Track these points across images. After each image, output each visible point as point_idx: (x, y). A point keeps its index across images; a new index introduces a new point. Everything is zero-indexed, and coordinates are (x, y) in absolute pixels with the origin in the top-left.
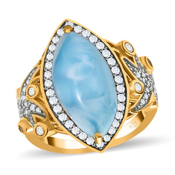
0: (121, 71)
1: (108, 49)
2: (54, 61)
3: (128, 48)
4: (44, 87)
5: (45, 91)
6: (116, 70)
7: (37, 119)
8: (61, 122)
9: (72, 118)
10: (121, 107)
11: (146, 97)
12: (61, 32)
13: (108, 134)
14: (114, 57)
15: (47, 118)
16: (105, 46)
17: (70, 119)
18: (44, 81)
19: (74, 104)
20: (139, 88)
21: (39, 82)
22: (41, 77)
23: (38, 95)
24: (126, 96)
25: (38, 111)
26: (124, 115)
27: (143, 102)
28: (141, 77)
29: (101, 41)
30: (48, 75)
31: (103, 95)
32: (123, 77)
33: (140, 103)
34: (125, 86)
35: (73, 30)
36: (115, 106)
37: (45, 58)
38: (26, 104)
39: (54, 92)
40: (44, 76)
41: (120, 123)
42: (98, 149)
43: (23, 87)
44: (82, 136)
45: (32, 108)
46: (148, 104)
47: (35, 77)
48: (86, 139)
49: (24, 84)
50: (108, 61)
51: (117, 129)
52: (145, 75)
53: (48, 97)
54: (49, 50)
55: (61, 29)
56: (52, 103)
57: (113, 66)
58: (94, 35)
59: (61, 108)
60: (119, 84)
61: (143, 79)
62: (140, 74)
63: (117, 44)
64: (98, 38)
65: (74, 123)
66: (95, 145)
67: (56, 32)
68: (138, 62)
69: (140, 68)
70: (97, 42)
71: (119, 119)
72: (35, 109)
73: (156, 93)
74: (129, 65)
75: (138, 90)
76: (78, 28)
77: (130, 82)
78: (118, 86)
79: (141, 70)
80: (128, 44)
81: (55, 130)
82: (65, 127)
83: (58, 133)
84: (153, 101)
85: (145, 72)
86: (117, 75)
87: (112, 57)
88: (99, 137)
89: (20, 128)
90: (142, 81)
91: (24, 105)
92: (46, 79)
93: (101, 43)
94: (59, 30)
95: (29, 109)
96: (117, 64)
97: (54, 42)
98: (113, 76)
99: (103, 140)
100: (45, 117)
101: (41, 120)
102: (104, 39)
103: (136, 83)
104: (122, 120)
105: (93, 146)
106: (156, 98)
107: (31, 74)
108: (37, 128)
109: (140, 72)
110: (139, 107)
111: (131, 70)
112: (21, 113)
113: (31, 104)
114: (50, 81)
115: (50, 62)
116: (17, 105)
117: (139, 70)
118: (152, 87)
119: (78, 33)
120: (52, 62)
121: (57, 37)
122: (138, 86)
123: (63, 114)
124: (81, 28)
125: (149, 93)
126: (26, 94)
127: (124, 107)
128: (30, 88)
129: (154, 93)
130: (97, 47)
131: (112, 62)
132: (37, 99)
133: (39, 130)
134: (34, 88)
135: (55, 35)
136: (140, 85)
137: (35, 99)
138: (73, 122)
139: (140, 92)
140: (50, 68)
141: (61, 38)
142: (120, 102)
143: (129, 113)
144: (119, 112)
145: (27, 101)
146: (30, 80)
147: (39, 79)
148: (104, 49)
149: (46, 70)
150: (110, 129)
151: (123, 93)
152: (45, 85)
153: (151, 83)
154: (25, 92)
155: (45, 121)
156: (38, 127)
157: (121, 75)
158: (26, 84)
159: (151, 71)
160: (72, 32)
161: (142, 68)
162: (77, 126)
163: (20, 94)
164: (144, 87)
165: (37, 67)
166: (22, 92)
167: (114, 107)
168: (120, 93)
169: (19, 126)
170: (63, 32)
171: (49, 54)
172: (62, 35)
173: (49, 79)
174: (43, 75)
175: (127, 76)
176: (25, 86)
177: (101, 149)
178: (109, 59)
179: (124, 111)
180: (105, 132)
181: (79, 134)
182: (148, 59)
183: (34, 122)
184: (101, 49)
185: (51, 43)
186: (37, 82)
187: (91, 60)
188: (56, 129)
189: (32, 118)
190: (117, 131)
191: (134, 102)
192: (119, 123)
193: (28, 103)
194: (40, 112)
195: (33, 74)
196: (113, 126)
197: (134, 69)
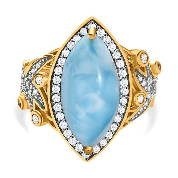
0: (51, 97)
1: (57, 120)
2: (112, 121)
3: (37, 119)
4: (128, 99)
5: (128, 95)
6: (56, 98)
7: (144, 71)
8: (124, 60)
9: (112, 61)
10: (62, 61)
11: (33, 71)
12: (96, 149)
13: (81, 36)
14: (54, 111)
15: (134, 68)
16: (58, 124)
17: (114, 60)
18: (127, 105)
19: (107, 74)
20: (39, 79)
21: (131, 106)
22: (129, 110)
23: (136, 93)
24: (54, 72)
25: (140, 78)
26: (61, 54)
27: (38, 66)
28: (32, 90)
29: (61, 129)
30: (122, 110)
31: (76, 76)
32: (51, 91)
33: (41, 65)
34: (52, 81)
35: (84, 148)
36: (67, 63)
37: (119, 127)
38: (149, 89)
39: (121, 91)
40: (126, 110)
41: (66, 46)
42: (95, 22)
43: (147, 107)
44: (107, 39)
45: (144, 83)
46: (33, 64)
47: (134, 112)
48: (104, 36)
49: (145, 110)
50: (61, 108)
51: (71, 40)
52: (28, 92)
53: (128, 88)
54: (112, 135)
55: (95, 152)
56: (126, 81)
57: (58, 103)
58: (66, 138)
59: (119, 73)
60: (57, 84)
61: (31, 88)
62: (33, 93)
63: (46, 124)
64: (63, 134)
65: (112, 55)
66: (98, 27)
67: (100, 151)
68: (31, 104)
69: (31, 99)
70: (65, 129)
71: (66, 49)
72: (142, 81)
73: (23, 74)
74: (41, 102)
75: (40, 77)
76: (78, 148)
77: (45, 86)
78: (58, 83)
79: (31, 96)
80: (35, 122)
81: (131, 54)
82: (121, 54)
83: (129, 49)
84: (27, 66)
85: (27, 95)
86: (56, 94)
87: (56, 112)
88: (92, 34)
89: (160, 68)
90: (33, 86)
91: (151, 88)
92: (124, 106)
93: (62, 128)
94: (97, 152)
95: (147, 83)
96: (53, 104)
97: (106, 140)
98: (60, 93)
99: (88, 30)
100: (136, 70)
101: (140, 68)
102: (58, 131)
103: (39, 85)
104: (64, 49)
105: (99, 27)
106: (23, 70)
107: (136, 116)
108: (146, 61)
109: (33, 95)
110: (43, 61)
111: (41, 97)
112: (156, 82)
113: (145, 87)
114: (121, 103)
115: (116, 121)
116: (157, 91)
117: (32, 97)
118: (25, 80)
119: (80, 143)
120: (114, 121)
121: (102, 145)
122: (38, 81)
123: (119, 67)
124: (75, 148)
125: (30, 74)
126: (147, 98)
127: (58, 62)
128: (141, 104)
129: (24, 75)
130: (67, 125)
131: (58, 107)
132: (138, 90)
133: (145, 59)
134: (137, 101)
135: (103, 148)
136: (36, 82)
137: (140, 91)
138: (112, 57)
139: (38, 75)
140: (117, 116)
141: (98, 143)
142: (61, 66)
143: (55, 54)
144: (64, 56)
145: (147, 92)
146: (139, 111)
147: (130, 109)
148: (61, 121)
149: (122, 115)
150: (78, 40)
151: (55, 75)
152: (127, 101)
153: (24, 84)
154: (146, 101)
155: (137, 66)
156: (145, 63)
157: (52, 93)
158: (143, 109)
159: (21, 96)
160: (85, 146)
161: (30, 99)
162: (110, 51)
163: (151, 101)
164: (33, 81)
165: (129, 121)
166: (149, 102)
167: (69, 62)
168: (58, 75)
169: (160, 70)
170: (94, 149)
171: (114, 130)
172: (96, 146)
173: (122, 105)
174: (125, 112)
175: (47, 92)
176: (145, 107)
177: (92, 21)
178: (59, 110)
179: (59, 57)
180: (84, 38)
181: (110, 43)
182: (20, 107)
183: (147, 69)
184: (64, 121)
185: (108, 141)
186: (133, 107)
187: (77, 113)
188: (129, 55)
189: (147, 73)
190: (72, 38)
191: (48, 65)
192: (68, 45)
193: (147, 89)
194: (139, 76)
195: (135, 116)
196: (74, 43)
197: (38, 98)
